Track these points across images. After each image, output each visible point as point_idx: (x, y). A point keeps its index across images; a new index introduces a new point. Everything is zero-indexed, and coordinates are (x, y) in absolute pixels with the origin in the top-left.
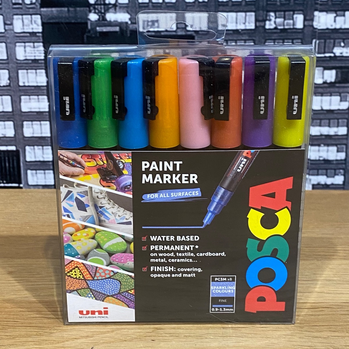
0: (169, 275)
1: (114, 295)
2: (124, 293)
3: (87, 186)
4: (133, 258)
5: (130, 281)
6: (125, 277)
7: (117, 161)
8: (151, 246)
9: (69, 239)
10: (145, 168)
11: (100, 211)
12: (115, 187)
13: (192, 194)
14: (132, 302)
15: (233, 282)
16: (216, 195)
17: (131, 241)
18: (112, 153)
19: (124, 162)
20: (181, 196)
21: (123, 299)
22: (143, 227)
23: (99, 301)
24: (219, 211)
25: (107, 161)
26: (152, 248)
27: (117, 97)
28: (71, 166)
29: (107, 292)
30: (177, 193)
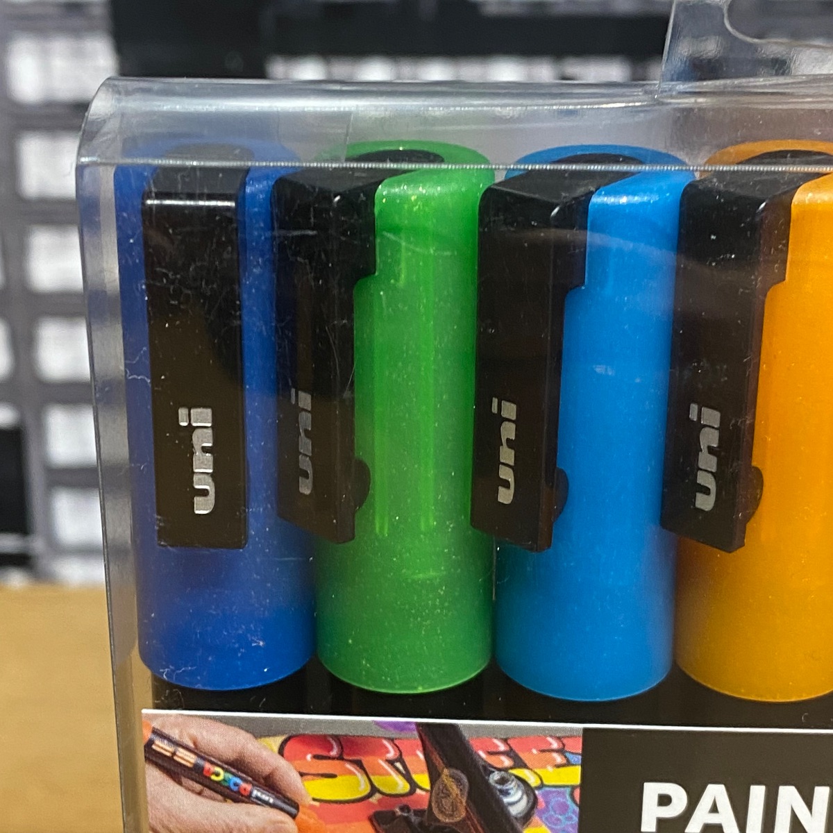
7: (496, 776)
10: (661, 822)
18: (466, 734)
19: (533, 781)
25: (434, 776)
27: (510, 410)
28: (220, 797)
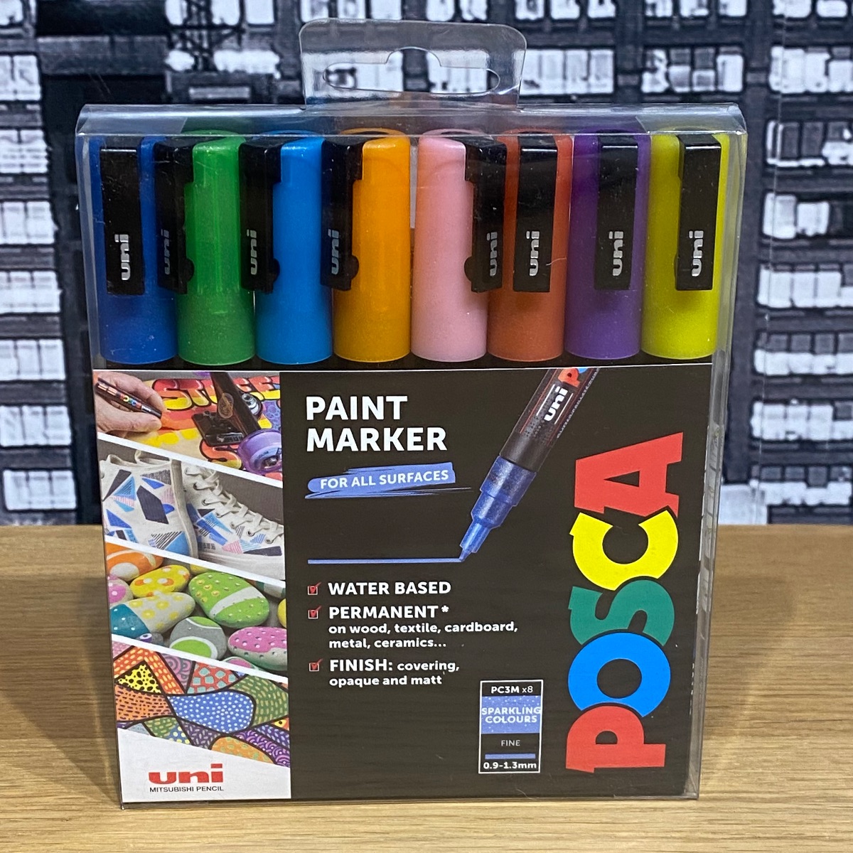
0: (376, 681)
1: (237, 733)
2: (263, 728)
3: (168, 459)
4: (286, 639)
5: (278, 698)
6: (265, 688)
7: (245, 396)
8: (331, 609)
9: (122, 593)
10: (315, 414)
11: (202, 521)
12: (239, 462)
13: (433, 478)
14: (284, 750)
15: (537, 696)
16: (493, 479)
17: (279, 596)
18: (231, 377)
19: (261, 398)
20: (404, 481)
21: (260, 741)
22: (310, 562)
23: (200, 749)
24: (499, 519)
25: (219, 397)
26: (333, 612)
28: (127, 409)
29: (219, 725)
30: (395, 476)
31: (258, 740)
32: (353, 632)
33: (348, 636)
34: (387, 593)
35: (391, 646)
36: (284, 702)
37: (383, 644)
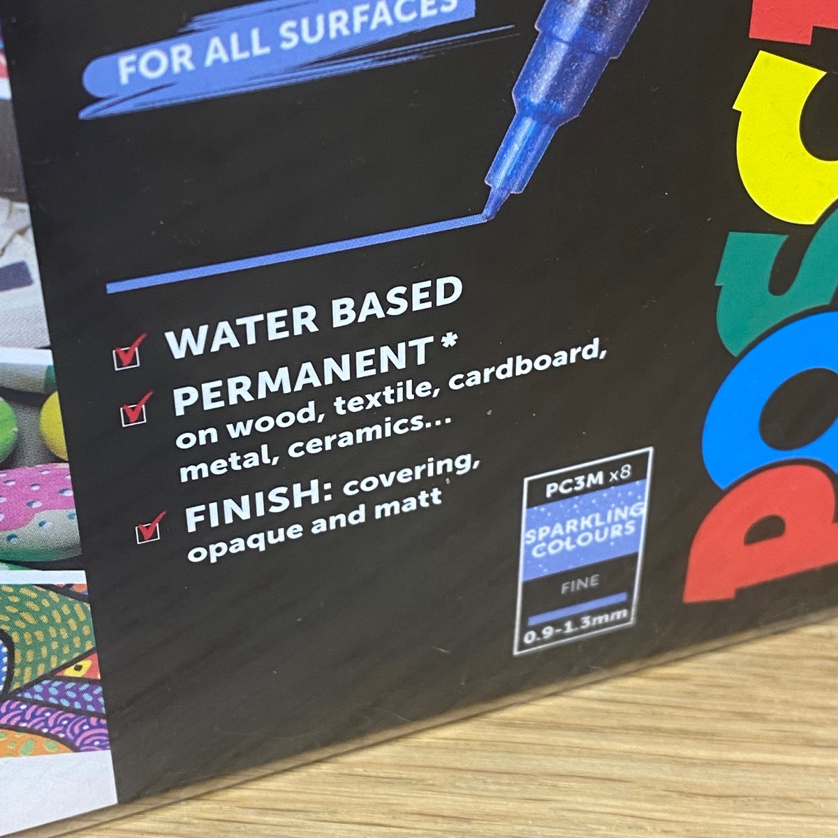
0: (295, 532)
2: (38, 688)
4: (70, 486)
5: (65, 618)
6: (30, 604)
8: (178, 393)
13: (419, 11)
14: (93, 721)
15: (638, 482)
17: (40, 389)
20: (345, 32)
21: (33, 716)
22: (112, 288)
24: (579, 97)
26: (182, 400)
30: (320, 19)
31: (28, 717)
32: (234, 435)
33: (225, 447)
34: (313, 328)
35: (328, 447)
36: (80, 624)
37: (310, 448)
